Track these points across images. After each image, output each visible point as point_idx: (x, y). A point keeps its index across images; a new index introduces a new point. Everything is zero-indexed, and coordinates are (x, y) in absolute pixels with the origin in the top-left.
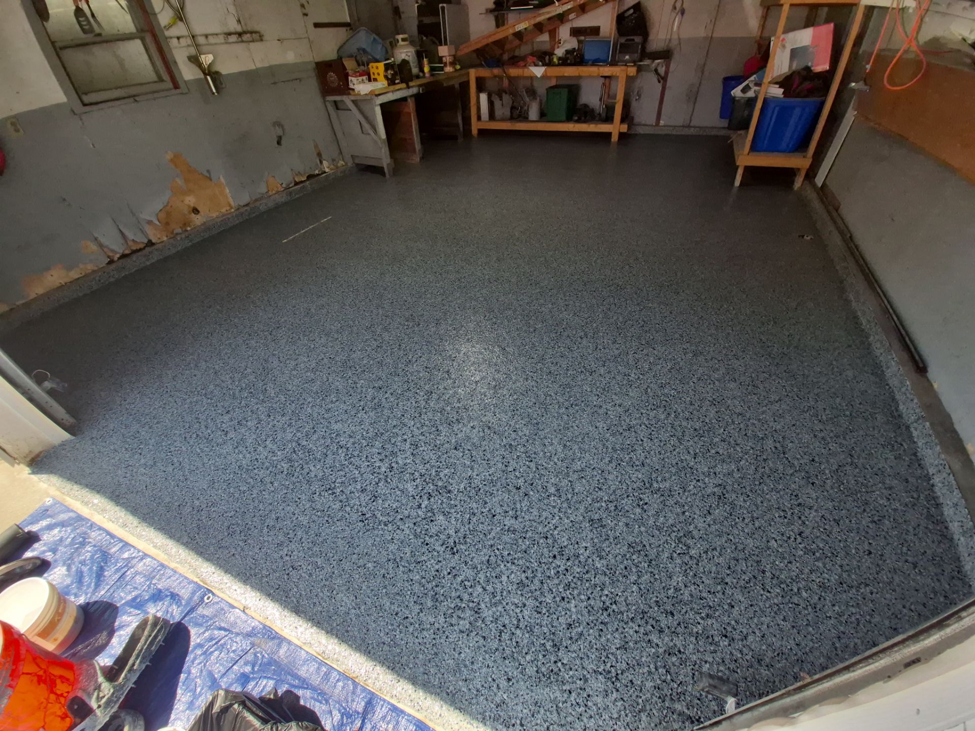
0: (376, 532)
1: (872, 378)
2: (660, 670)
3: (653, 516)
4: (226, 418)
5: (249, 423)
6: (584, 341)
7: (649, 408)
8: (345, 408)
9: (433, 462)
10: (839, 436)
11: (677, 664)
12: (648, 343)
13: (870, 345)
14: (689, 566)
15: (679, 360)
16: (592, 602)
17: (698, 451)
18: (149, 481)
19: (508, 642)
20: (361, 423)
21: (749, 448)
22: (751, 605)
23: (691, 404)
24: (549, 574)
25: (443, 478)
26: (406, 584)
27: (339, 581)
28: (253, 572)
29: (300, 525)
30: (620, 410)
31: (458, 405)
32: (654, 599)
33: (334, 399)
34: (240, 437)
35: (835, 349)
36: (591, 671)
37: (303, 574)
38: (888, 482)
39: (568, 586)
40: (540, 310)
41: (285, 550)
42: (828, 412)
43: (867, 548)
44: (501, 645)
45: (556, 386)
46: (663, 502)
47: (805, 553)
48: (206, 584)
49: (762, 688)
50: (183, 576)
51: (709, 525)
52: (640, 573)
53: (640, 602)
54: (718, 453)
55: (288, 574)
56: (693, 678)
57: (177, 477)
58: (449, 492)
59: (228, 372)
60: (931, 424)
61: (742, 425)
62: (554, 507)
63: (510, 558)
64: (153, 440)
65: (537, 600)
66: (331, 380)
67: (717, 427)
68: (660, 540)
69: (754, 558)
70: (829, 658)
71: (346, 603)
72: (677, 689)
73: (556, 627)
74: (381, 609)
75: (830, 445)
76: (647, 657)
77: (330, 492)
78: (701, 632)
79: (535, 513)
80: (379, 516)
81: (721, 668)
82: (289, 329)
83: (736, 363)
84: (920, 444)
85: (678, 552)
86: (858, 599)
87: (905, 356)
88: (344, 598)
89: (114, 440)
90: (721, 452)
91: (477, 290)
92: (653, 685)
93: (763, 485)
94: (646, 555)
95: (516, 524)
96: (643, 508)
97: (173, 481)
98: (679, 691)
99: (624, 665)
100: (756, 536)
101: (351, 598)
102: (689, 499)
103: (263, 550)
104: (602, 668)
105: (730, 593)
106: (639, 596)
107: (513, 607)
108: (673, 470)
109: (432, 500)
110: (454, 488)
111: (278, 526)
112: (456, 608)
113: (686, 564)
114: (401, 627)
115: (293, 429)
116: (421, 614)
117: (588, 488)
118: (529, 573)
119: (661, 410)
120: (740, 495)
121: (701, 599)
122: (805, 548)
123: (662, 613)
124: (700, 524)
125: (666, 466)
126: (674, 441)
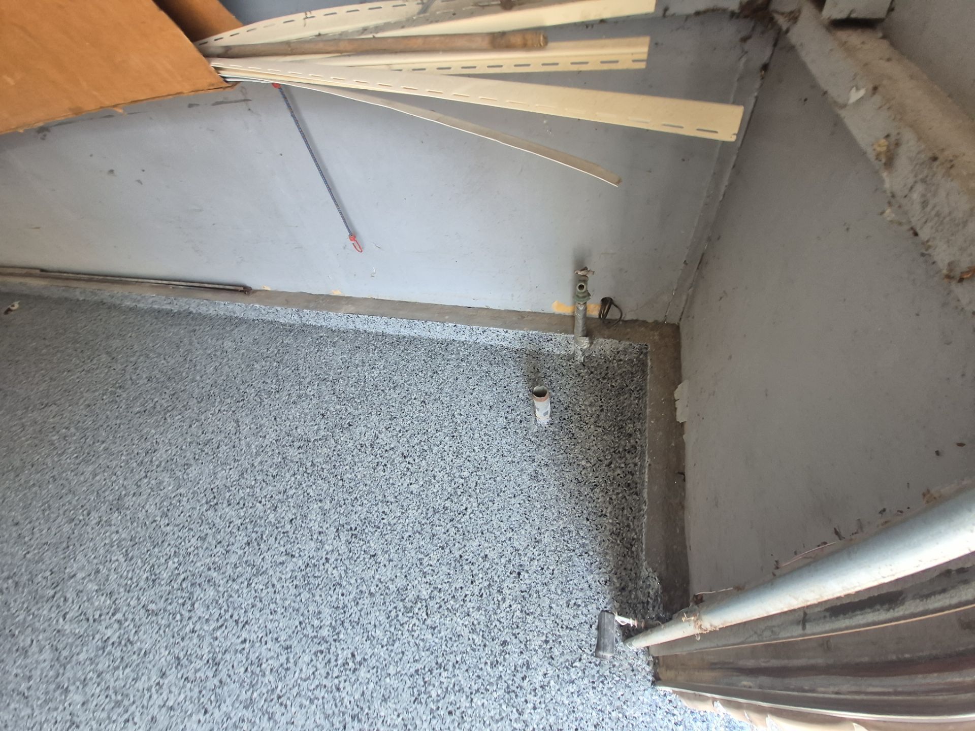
1: (241, 328)
2: (573, 676)
3: (373, 647)
10: (301, 382)
11: (561, 649)
13: (200, 314)
14: (442, 604)
17: (282, 549)
21: (293, 479)
22: (482, 533)
32: (488, 667)
42: (268, 381)
46: (355, 624)
51: (391, 560)
52: (457, 688)
53: (495, 695)
54: (291, 521)
60: (307, 308)
61: (259, 478)
67: (251, 511)
68: (409, 643)
69: (430, 513)
78: (519, 606)
84: (323, 324)
85: (424, 616)
87: (227, 295)
90: (290, 516)
94: (431, 671)
96: (360, 664)
100: (405, 504)
102: (353, 581)
105: (472, 555)
106: (487, 695)
108: (305, 595)
113: (440, 607)
119: (198, 592)
120: (354, 509)
121: (481, 596)
122: (419, 456)
123: (505, 660)
124: (388, 574)
125: (296, 606)
126: (259, 583)
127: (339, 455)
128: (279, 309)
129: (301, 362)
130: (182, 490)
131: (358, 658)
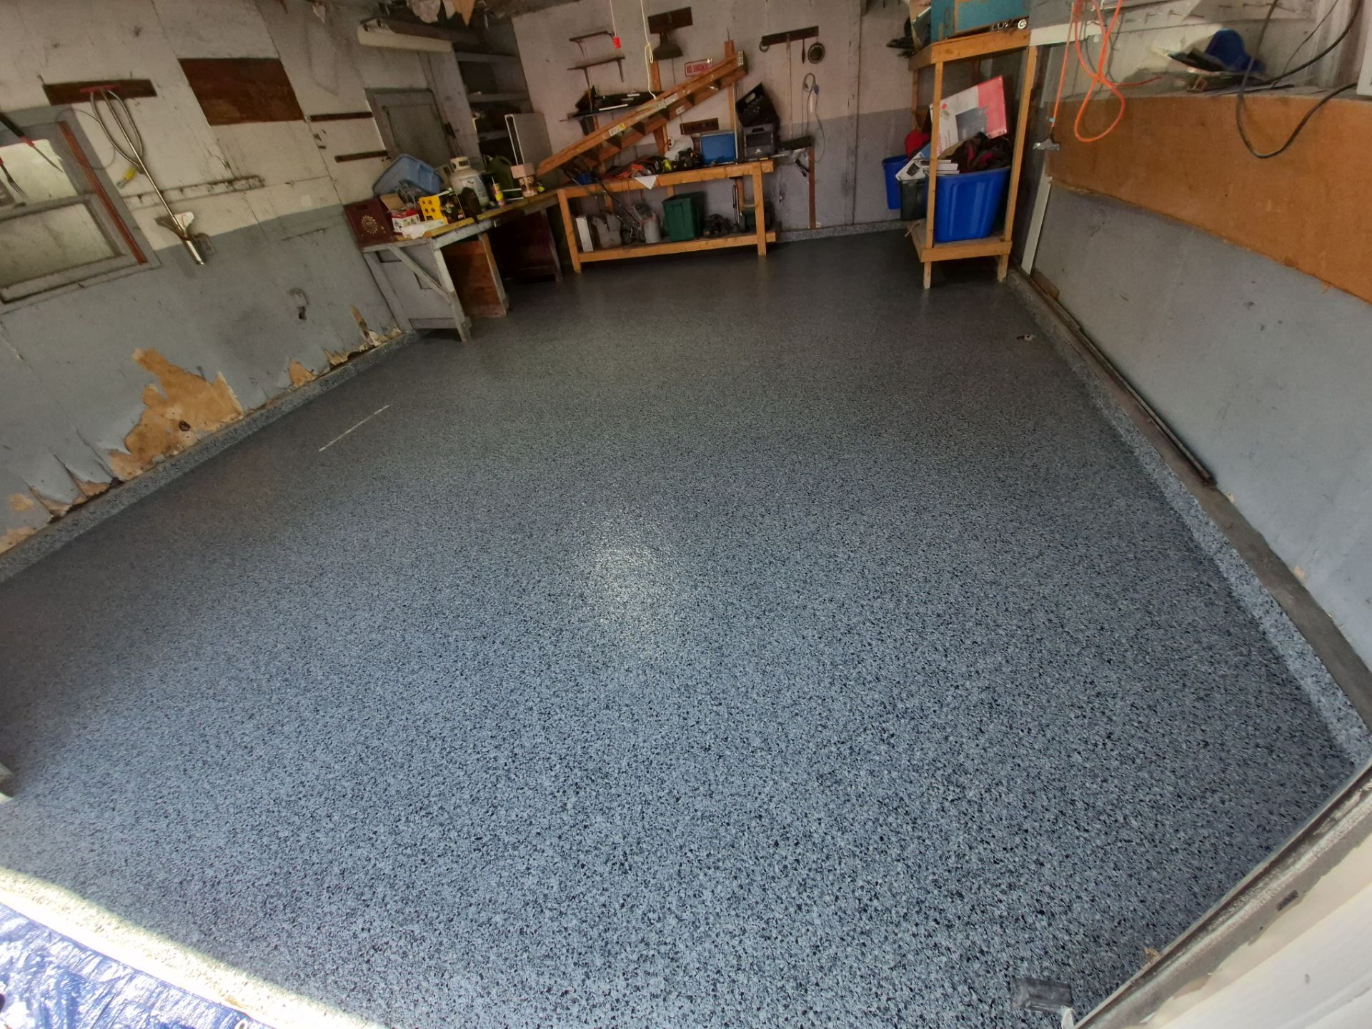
0: (501, 863)
1: (1152, 504)
2: (960, 989)
3: (905, 751)
4: (249, 725)
5: (286, 728)
6: (767, 520)
7: (871, 597)
8: (434, 677)
9: (576, 735)
10: (1128, 590)
11: (982, 972)
12: (852, 507)
13: (1136, 460)
14: (969, 816)
15: (898, 523)
16: (842, 903)
17: (947, 645)
18: (129, 851)
19: (728, 997)
20: (461, 695)
21: (1015, 628)
22: (1067, 857)
23: (926, 581)
24: (771, 874)
25: (594, 756)
26: (559, 937)
27: (451, 956)
28: (309, 970)
29: (380, 876)
30: (832, 606)
31: (603, 641)
32: (931, 877)
33: (416, 667)
34: (273, 753)
35: (1096, 473)
36: (859, 1015)
37: (393, 957)
38: (1205, 640)
39: (803, 885)
40: (700, 488)
41: (360, 921)
42: (1105, 558)
43: (1201, 738)
44: (719, 1004)
45: (738, 589)
46: (915, 728)
47: (1121, 764)
48: (235, 1004)
49: (1107, 980)
50: (197, 997)
51: (985, 750)
52: (903, 843)
53: (911, 887)
54: (975, 642)
55: (368, 961)
56: (1009, 989)
57: (174, 837)
58: (606, 775)
59: (248, 654)
60: (1239, 550)
61: (999, 598)
62: (763, 767)
63: (712, 860)
64: (132, 785)
65: (762, 919)
66: (408, 637)
67: (967, 606)
68: (921, 786)
69: (1056, 784)
70: (1190, 911)
71: (466, 990)
72: (990, 1012)
73: (796, 955)
74: (523, 988)
75: (1119, 603)
76: (937, 972)
77: (423, 813)
78: (1005, 914)
79: (739, 782)
80: (503, 836)
81: (1046, 964)
82: (338, 575)
83: (973, 515)
84: (1233, 580)
85: (950, 798)
86: (1207, 815)
87: (1184, 467)
88: (463, 983)
89: (70, 793)
90: (979, 640)
91: (607, 474)
92: (954, 1014)
93: (1044, 676)
94: (907, 813)
95: (714, 806)
96: (889, 744)
97: (169, 843)
98: (993, 1015)
99: (907, 992)
100: (1051, 752)
101: (474, 980)
102: (950, 717)
103: (323, 930)
104: (876, 1006)
105: (1034, 845)
106: (908, 877)
107: (727, 938)
108: (920, 678)
109: (582, 793)
110: (613, 769)
111: (344, 885)
112: (641, 960)
113: (965, 814)
114: (559, 1010)
115: (357, 725)
116: (588, 982)
117: (807, 729)
118: (743, 880)
119: (888, 596)
120: (1017, 697)
121: (995, 862)
122: (1120, 755)
123: (946, 896)
124: (972, 751)
125: (910, 674)
126: (913, 637)
127: (1065, 662)
128: (1212, 523)
129: (1154, 579)
130: (954, 546)
131: (892, 741)
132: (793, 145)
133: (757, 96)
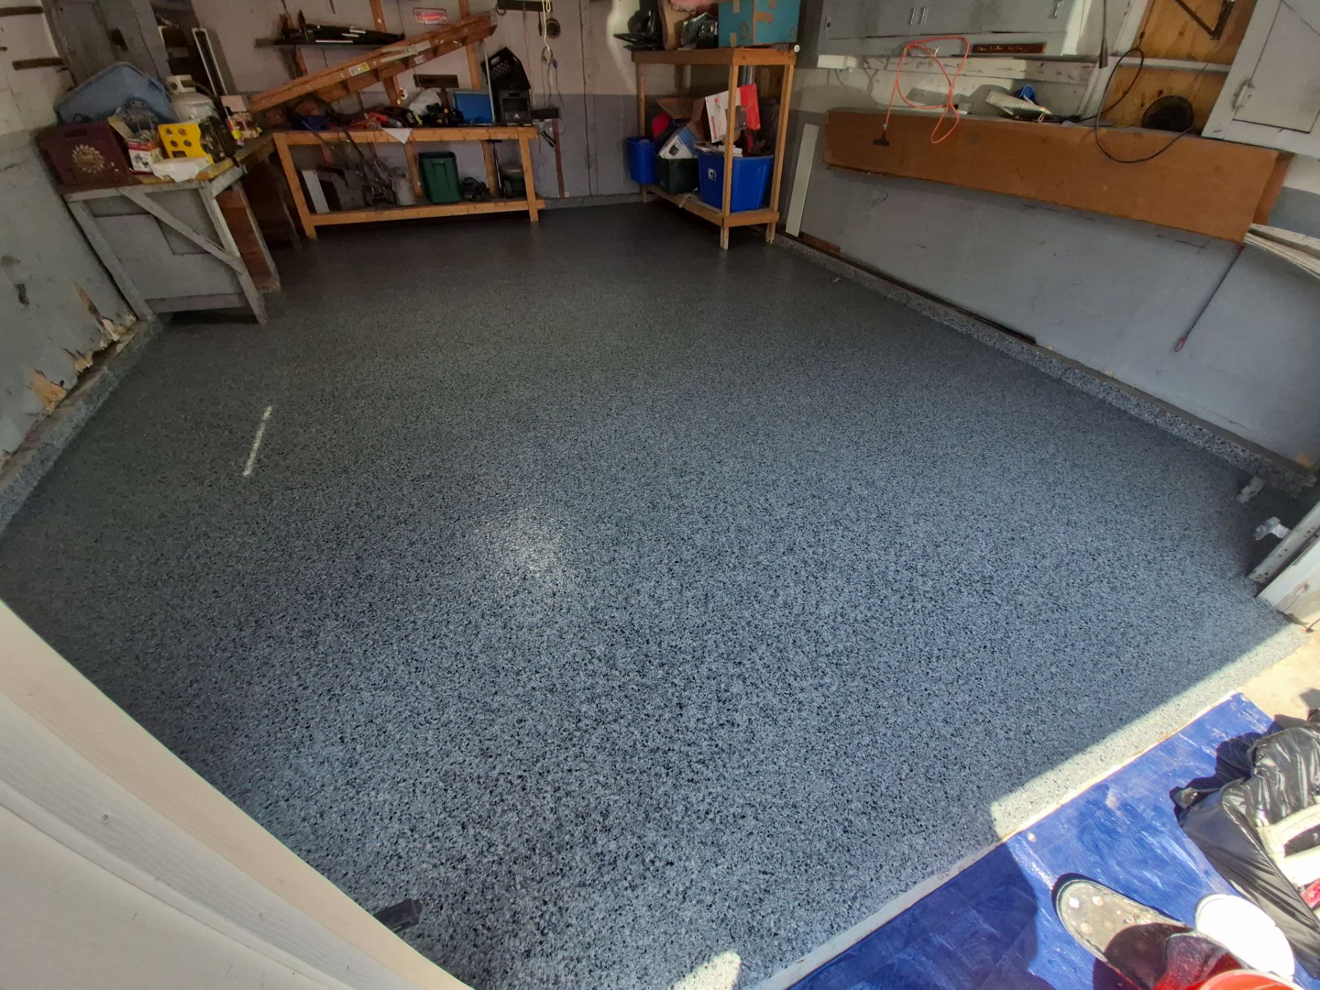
132: (543, 114)
133: (502, 60)
